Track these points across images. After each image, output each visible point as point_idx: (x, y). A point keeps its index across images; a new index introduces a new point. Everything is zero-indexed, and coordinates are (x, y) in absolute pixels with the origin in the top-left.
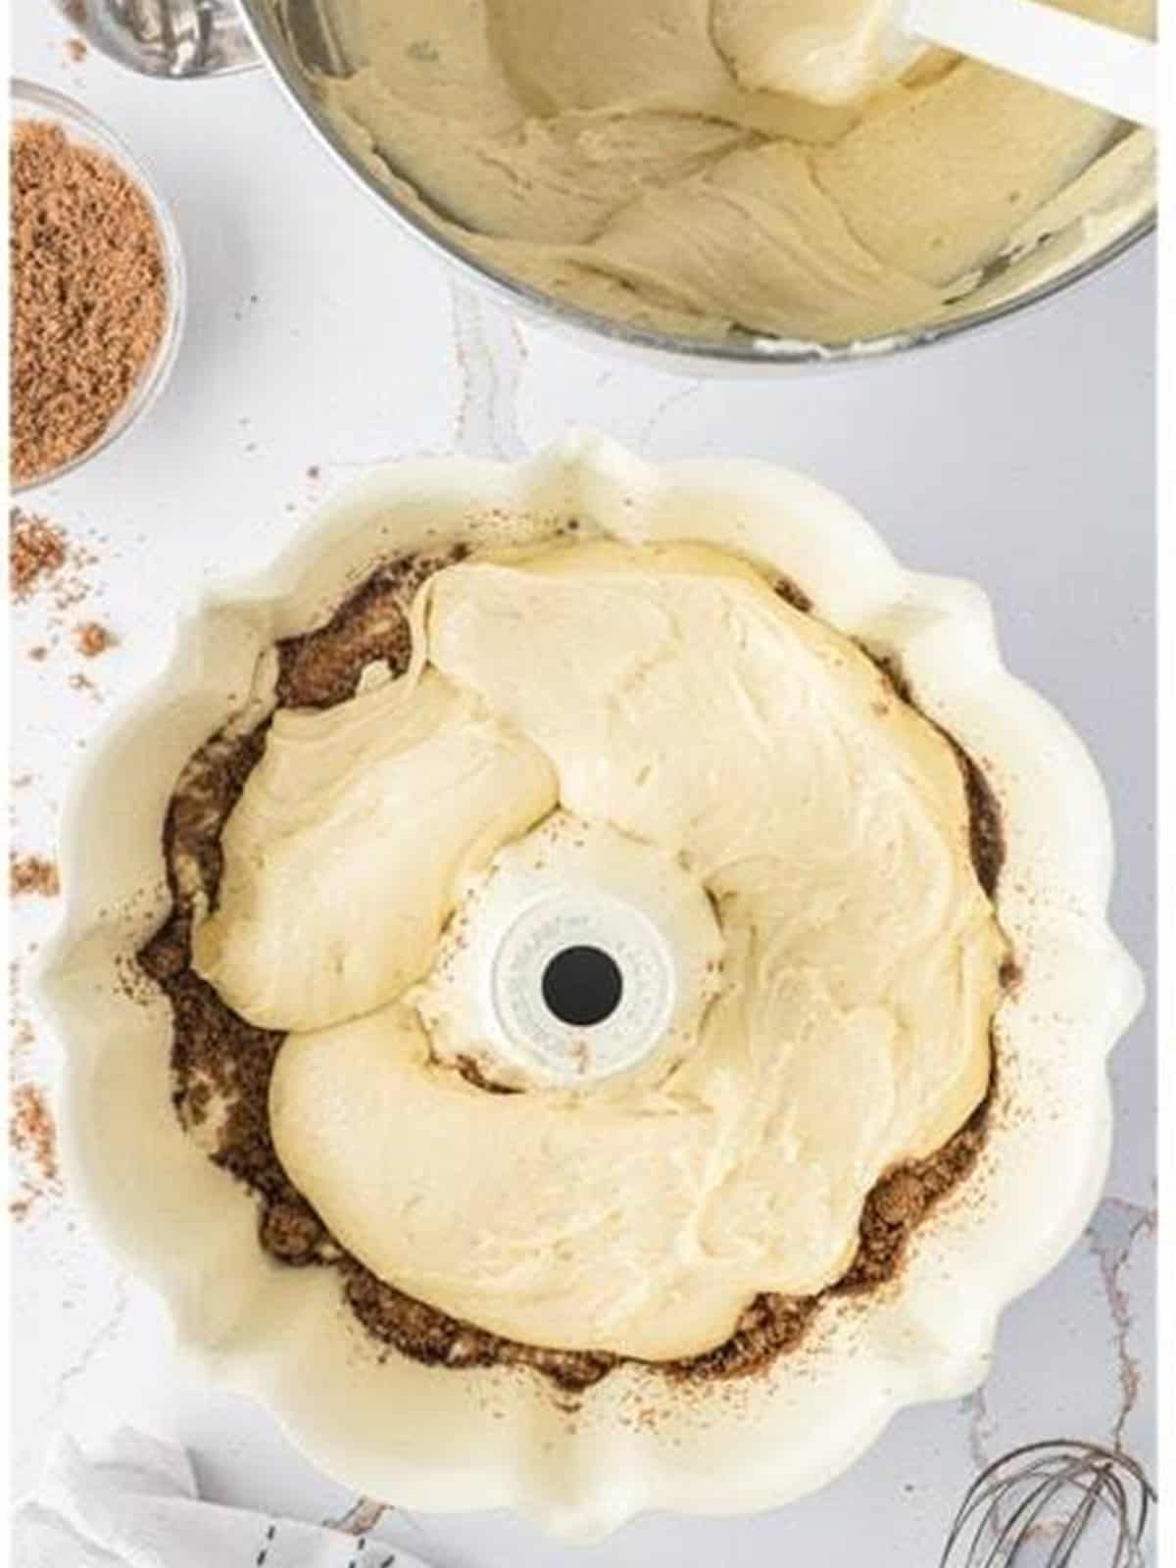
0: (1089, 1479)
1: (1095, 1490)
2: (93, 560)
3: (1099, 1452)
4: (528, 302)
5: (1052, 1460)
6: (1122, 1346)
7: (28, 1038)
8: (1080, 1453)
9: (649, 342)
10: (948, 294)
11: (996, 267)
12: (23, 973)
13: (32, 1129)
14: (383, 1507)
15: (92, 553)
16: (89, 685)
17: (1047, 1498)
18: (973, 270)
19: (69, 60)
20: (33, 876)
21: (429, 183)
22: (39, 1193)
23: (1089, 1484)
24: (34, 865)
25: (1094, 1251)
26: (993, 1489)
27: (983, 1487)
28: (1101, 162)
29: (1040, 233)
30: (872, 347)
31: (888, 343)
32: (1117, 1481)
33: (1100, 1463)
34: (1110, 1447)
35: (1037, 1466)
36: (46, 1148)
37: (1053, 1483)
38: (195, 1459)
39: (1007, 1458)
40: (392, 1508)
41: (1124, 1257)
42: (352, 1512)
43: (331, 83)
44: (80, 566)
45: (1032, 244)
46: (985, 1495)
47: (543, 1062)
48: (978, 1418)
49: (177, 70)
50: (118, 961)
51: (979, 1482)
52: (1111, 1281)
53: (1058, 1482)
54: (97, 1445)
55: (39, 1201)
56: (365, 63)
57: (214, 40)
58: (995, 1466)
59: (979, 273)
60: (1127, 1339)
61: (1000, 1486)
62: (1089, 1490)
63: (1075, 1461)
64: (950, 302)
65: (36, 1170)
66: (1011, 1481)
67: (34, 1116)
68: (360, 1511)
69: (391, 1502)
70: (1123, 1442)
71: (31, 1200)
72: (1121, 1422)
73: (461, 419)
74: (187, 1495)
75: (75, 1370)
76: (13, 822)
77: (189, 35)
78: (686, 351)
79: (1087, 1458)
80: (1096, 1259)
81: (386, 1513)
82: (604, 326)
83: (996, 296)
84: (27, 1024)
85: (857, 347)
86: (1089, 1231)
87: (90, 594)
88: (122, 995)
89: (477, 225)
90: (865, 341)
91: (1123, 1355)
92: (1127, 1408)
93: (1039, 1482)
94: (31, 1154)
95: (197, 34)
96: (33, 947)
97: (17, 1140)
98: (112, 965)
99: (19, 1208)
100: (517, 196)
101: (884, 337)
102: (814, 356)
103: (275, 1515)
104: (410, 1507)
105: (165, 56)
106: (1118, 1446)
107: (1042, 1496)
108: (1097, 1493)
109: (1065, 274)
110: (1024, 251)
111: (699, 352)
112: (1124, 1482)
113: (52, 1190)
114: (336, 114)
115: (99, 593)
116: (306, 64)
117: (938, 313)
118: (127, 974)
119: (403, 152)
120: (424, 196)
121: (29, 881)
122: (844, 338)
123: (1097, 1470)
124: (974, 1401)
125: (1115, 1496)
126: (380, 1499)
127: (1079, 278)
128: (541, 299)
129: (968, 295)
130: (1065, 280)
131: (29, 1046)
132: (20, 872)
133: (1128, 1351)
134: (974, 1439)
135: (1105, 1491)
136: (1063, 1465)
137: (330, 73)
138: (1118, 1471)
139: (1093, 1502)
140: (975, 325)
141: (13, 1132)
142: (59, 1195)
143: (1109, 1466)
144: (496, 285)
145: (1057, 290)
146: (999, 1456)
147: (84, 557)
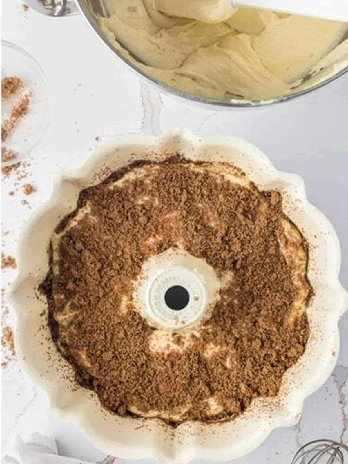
0: (332, 451)
1: (334, 455)
2: (29, 165)
3: (336, 443)
4: (162, 87)
5: (321, 446)
6: (343, 410)
7: (7, 312)
8: (330, 443)
9: (198, 100)
10: (292, 86)
11: (307, 78)
12: (6, 292)
13: (8, 340)
14: (115, 458)
15: (29, 163)
16: (28, 204)
17: (320, 457)
18: (300, 79)
19: (23, 10)
20: (9, 262)
21: (133, 50)
22: (10, 360)
23: (332, 453)
24: (10, 259)
25: (335, 381)
26: (303, 455)
27: (300, 453)
28: (340, 45)
29: (321, 68)
30: (268, 102)
31: (271, 101)
32: (341, 453)
33: (336, 447)
34: (339, 441)
35: (317, 447)
36: (12, 346)
37: (322, 453)
38: (57, 442)
39: (307, 445)
40: (118, 458)
41: (344, 383)
42: (106, 459)
43: (103, 19)
44: (25, 167)
45: (319, 70)
46: (300, 456)
47: (165, 321)
48: (299, 432)
49: (56, 14)
50: (35, 289)
51: (298, 452)
52: (340, 390)
53: (323, 452)
54: (27, 438)
55: (10, 362)
56: (114, 13)
57: (67, 5)
58: (303, 447)
59: (302, 80)
60: (345, 409)
61: (305, 453)
62: (332, 455)
63: (328, 446)
64: (293, 88)
65: (10, 353)
66: (309, 452)
67: (9, 335)
68: (108, 459)
69: (117, 457)
70: (343, 441)
71: (8, 362)
72: (343, 434)
73: (143, 123)
74: (55, 453)
75: (21, 415)
76: (3, 245)
77: (60, 3)
78: (209, 103)
79: (332, 445)
80: (336, 383)
81: (116, 460)
82: (184, 95)
83: (307, 86)
84: (7, 308)
85: (262, 102)
86: (333, 375)
87: (28, 175)
88: (36, 299)
89: (147, 63)
90: (265, 100)
91: (343, 413)
92: (344, 430)
93: (317, 452)
94: (7, 348)
95: (62, 3)
96: (9, 284)
97: (3, 343)
98: (33, 290)
99: (4, 364)
100: (160, 54)
101: (270, 99)
102: (248, 105)
103: (82, 460)
104: (123, 458)
105: (52, 10)
106: (342, 441)
107: (318, 456)
108: (335, 455)
109: (327, 80)
110: (316, 73)
111: (213, 103)
112: (343, 452)
113: (14, 359)
114: (104, 28)
115: (31, 175)
116: (95, 12)
117: (289, 92)
118: (38, 293)
119: (125, 40)
120: (131, 54)
121: (8, 264)
122: (258, 99)
123: (335, 449)
124: (297, 427)
125: (340, 456)
126: (114, 456)
127: (331, 81)
128: (165, 86)
129: (298, 87)
130: (327, 82)
131: (8, 315)
132: (5, 261)
133: (345, 412)
134: (297, 439)
135: (337, 455)
136: (324, 447)
137: (103, 16)
138: (341, 449)
139: (333, 459)
140: (299, 95)
141: (2, 341)
142: (17, 360)
143: (338, 447)
144: (151, 82)
145: (323, 85)
146: (305, 444)
147: (26, 164)
